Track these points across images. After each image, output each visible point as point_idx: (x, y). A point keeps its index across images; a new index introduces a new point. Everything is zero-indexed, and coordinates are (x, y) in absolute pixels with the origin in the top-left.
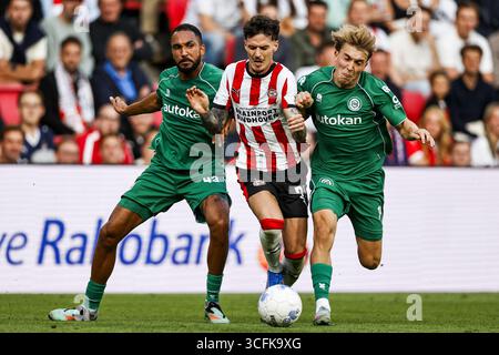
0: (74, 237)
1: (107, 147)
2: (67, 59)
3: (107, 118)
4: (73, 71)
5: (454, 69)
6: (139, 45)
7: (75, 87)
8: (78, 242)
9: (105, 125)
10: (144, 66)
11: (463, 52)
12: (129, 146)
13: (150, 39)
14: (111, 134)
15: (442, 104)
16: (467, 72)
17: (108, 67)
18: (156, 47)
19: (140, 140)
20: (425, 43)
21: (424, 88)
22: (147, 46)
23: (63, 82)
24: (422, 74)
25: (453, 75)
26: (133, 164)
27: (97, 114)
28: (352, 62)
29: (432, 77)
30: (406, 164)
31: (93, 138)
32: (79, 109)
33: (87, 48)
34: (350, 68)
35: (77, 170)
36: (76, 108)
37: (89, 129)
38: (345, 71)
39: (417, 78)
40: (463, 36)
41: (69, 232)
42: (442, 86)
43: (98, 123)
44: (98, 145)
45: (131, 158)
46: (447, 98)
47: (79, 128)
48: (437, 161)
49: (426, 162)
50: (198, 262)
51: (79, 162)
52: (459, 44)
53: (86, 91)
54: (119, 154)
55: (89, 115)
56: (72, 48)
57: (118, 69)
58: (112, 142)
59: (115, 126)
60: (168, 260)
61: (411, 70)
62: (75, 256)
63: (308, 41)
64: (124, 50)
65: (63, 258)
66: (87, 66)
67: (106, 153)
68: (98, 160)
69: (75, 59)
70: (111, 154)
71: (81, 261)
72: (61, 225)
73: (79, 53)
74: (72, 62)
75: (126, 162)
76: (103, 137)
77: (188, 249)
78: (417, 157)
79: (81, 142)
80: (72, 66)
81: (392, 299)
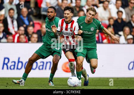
0: (12, 62)
1: (21, 38)
2: (10, 14)
3: (21, 30)
4: (12, 17)
5: (115, 17)
6: (30, 10)
7: (13, 22)
8: (13, 64)
9: (21, 32)
10: (31, 16)
11: (118, 13)
12: (27, 38)
13: (33, 9)
14: (22, 34)
15: (112, 27)
16: (119, 18)
17: (21, 17)
18: (34, 11)
19: (30, 36)
20: (107, 10)
21: (107, 22)
22: (32, 11)
23: (9, 20)
24: (107, 19)
25: (115, 19)
26: (28, 43)
27: (18, 29)
28: (91, 15)
29: (109, 19)
30: (102, 43)
31: (17, 36)
32: (13, 28)
33: (16, 11)
34: (91, 17)
35: (13, 44)
36: (13, 27)
37: (16, 33)
38: (89, 18)
39: (105, 20)
40: (118, 8)
41: (11, 61)
42: (112, 22)
43: (19, 31)
44: (19, 38)
45: (28, 41)
46: (113, 25)
47: (13, 33)
48: (111, 42)
49: (107, 42)
50: (46, 69)
51: (13, 42)
52: (117, 10)
53: (15, 23)
54: (24, 40)
55: (16, 29)
56: (12, 11)
57: (24, 17)
58: (22, 37)
59: (23, 32)
60: (37, 68)
61: (104, 17)
62: (12, 67)
63: (76, 9)
64: (26, 12)
65: (9, 68)
66: (16, 16)
67: (20, 40)
68: (19, 41)
69: (13, 14)
70: (22, 40)
71: (14, 69)
72: (8, 59)
73: (14, 13)
74: (11, 15)
75: (26, 42)
76: (20, 35)
77: (43, 66)
78: (105, 41)
79: (14, 37)
80: (12, 16)
81: (98, 79)
